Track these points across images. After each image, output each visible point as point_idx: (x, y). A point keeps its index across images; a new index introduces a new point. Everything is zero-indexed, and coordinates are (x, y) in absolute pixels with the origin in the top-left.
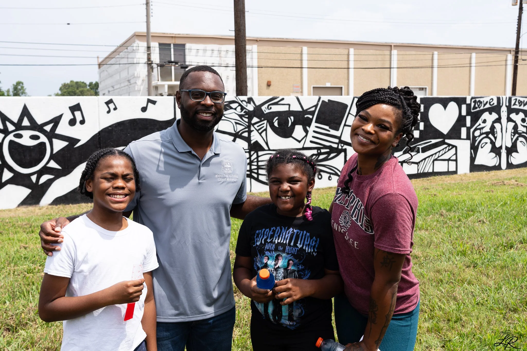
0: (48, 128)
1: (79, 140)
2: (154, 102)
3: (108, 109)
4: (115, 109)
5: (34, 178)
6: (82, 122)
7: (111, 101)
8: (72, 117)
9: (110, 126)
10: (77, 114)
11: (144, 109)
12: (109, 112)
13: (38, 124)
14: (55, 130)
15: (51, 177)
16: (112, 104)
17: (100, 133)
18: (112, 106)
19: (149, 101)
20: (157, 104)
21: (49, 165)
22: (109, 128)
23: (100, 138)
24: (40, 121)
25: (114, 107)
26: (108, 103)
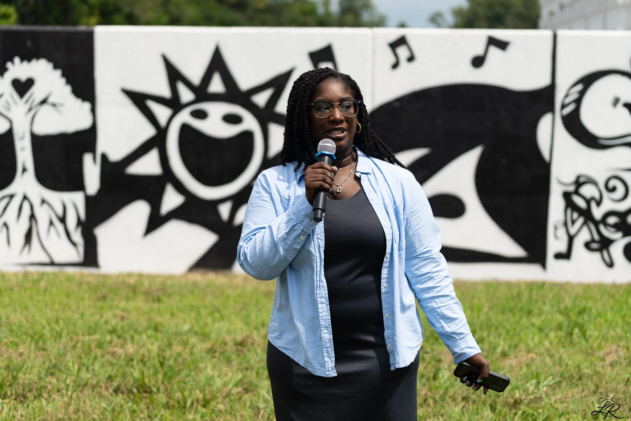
0: (261, 99)
2: (502, 45)
5: (225, 210)
7: (402, 41)
11: (478, 62)
12: (395, 66)
13: (241, 90)
14: (275, 106)
16: (405, 47)
17: (372, 114)
19: (492, 42)
20: (510, 49)
24: (245, 83)
25: (408, 54)
26: (394, 46)
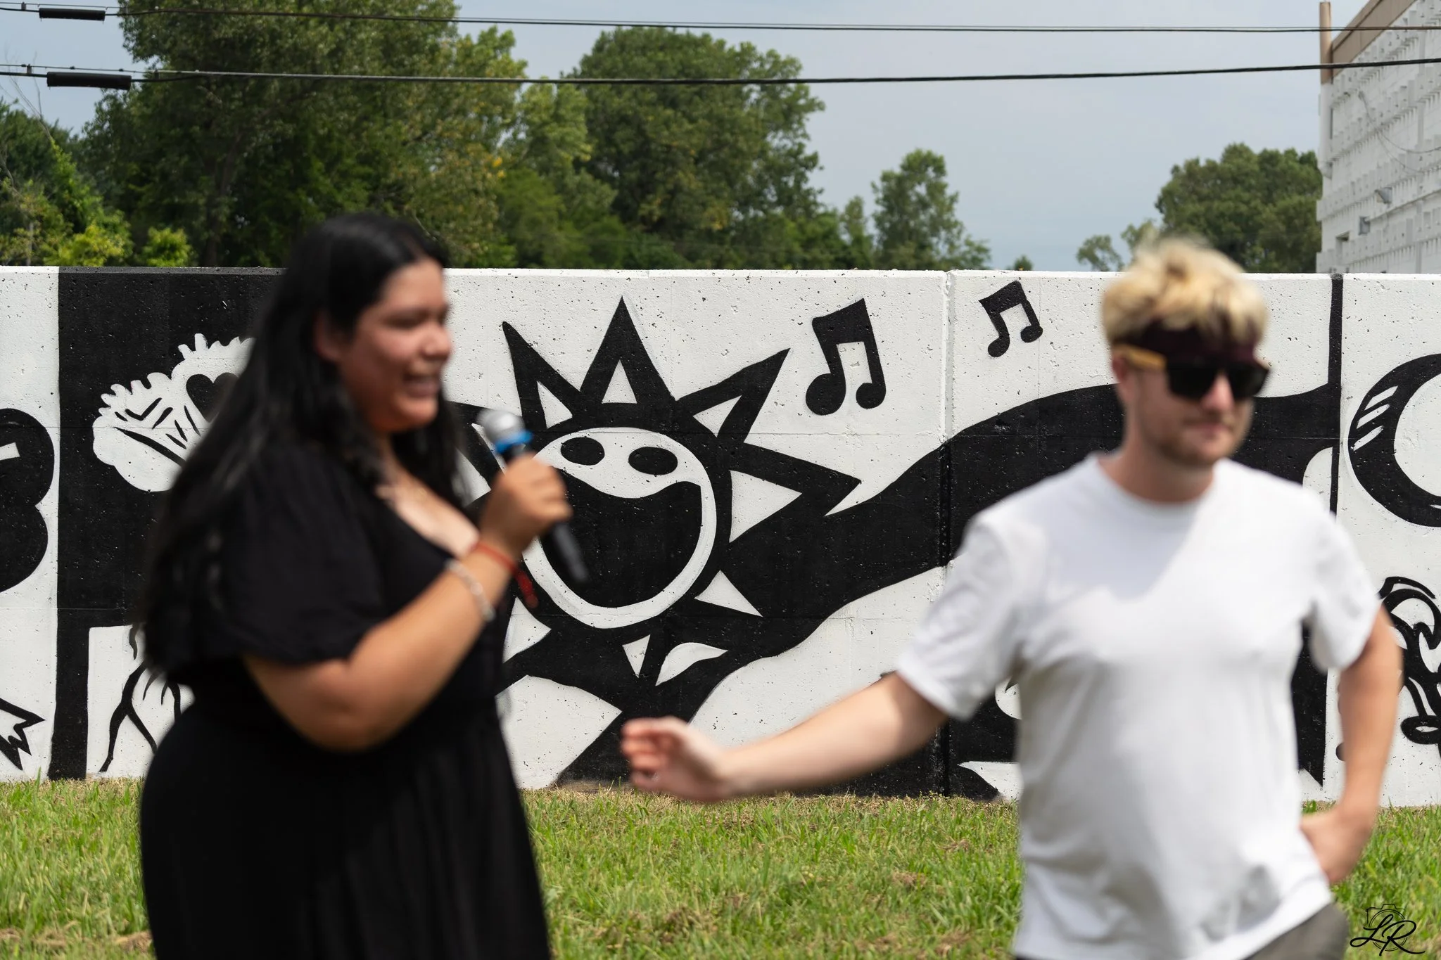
0: (713, 418)
1: (850, 483)
3: (995, 335)
4: (1032, 332)
6: (872, 395)
7: (1012, 295)
8: (826, 370)
9: (1000, 419)
10: (852, 355)
12: (998, 348)
13: (673, 398)
14: (746, 432)
15: (714, 653)
16: (1019, 309)
17: (950, 448)
18: (1015, 319)
21: (708, 596)
22: (997, 427)
23: (949, 475)
24: (679, 385)
25: (1025, 322)
26: (995, 305)
